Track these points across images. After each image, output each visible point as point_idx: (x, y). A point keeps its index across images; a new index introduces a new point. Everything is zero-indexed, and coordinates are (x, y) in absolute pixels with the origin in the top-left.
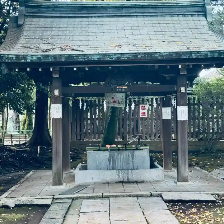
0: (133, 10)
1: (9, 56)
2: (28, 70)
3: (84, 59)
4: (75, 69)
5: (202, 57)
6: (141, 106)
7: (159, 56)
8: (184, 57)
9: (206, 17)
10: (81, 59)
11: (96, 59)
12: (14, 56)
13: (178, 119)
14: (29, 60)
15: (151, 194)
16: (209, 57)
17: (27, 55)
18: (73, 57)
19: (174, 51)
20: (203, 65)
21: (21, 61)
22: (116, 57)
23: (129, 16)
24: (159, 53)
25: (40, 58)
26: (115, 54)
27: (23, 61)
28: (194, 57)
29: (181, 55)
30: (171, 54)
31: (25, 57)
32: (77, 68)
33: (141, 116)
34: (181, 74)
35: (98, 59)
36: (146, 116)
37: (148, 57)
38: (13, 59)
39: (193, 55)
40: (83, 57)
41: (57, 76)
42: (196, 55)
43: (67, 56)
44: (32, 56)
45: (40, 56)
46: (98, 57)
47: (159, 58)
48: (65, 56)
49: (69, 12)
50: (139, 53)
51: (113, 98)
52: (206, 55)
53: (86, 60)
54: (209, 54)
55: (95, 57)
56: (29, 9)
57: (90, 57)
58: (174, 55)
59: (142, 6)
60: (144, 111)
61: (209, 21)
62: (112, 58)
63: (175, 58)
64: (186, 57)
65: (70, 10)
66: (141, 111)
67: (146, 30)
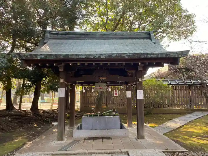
0: (110, 36)
1: (26, 55)
2: (39, 65)
3: (76, 57)
4: (71, 65)
5: (155, 57)
6: (115, 90)
7: (126, 56)
8: (143, 57)
9: (151, 40)
10: (74, 57)
11: (84, 58)
12: (29, 55)
13: (138, 98)
14: (39, 58)
15: (121, 152)
16: (159, 57)
17: (37, 54)
18: (68, 56)
19: (136, 53)
20: (155, 63)
21: (33, 58)
22: (97, 56)
23: (108, 39)
24: (126, 54)
25: (46, 56)
26: (97, 54)
27: (35, 58)
28: (149, 57)
29: (140, 55)
30: (134, 55)
31: (36, 55)
32: (72, 64)
33: (115, 95)
34: (139, 70)
35: (85, 57)
36: (117, 95)
37: (119, 56)
38: (28, 57)
39: (149, 55)
40: (75, 56)
41: (62, 70)
42: (151, 56)
43: (65, 55)
44: (41, 55)
45: (46, 55)
46: (86, 56)
47: (126, 57)
48: (63, 55)
49: (74, 37)
50: (113, 54)
51: (99, 86)
52: (158, 55)
53: (77, 58)
54: (160, 55)
55: (83, 56)
56: (52, 35)
57: (80, 56)
58: (136, 55)
59: (115, 34)
60: (116, 93)
61: (153, 42)
62: (95, 57)
63: (137, 57)
64: (144, 57)
65: (75, 36)
66: (115, 93)
67: (117, 45)
